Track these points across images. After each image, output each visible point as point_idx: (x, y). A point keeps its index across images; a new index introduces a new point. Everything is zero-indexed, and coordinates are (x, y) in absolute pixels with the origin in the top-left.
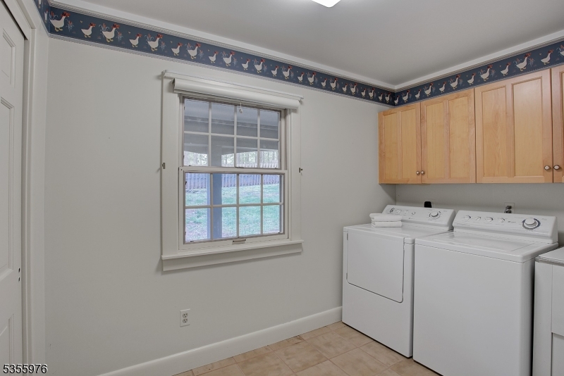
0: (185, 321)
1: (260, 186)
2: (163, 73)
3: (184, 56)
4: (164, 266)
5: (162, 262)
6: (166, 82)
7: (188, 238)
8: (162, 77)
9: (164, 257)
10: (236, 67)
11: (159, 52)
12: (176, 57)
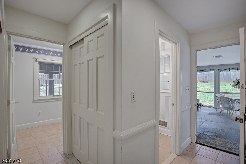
0: (39, 114)
1: (59, 84)
2: (34, 57)
3: (39, 53)
4: (34, 101)
5: (34, 100)
6: (35, 59)
7: (40, 96)
8: (34, 58)
9: (34, 99)
10: (53, 55)
11: (33, 52)
12: (37, 53)
